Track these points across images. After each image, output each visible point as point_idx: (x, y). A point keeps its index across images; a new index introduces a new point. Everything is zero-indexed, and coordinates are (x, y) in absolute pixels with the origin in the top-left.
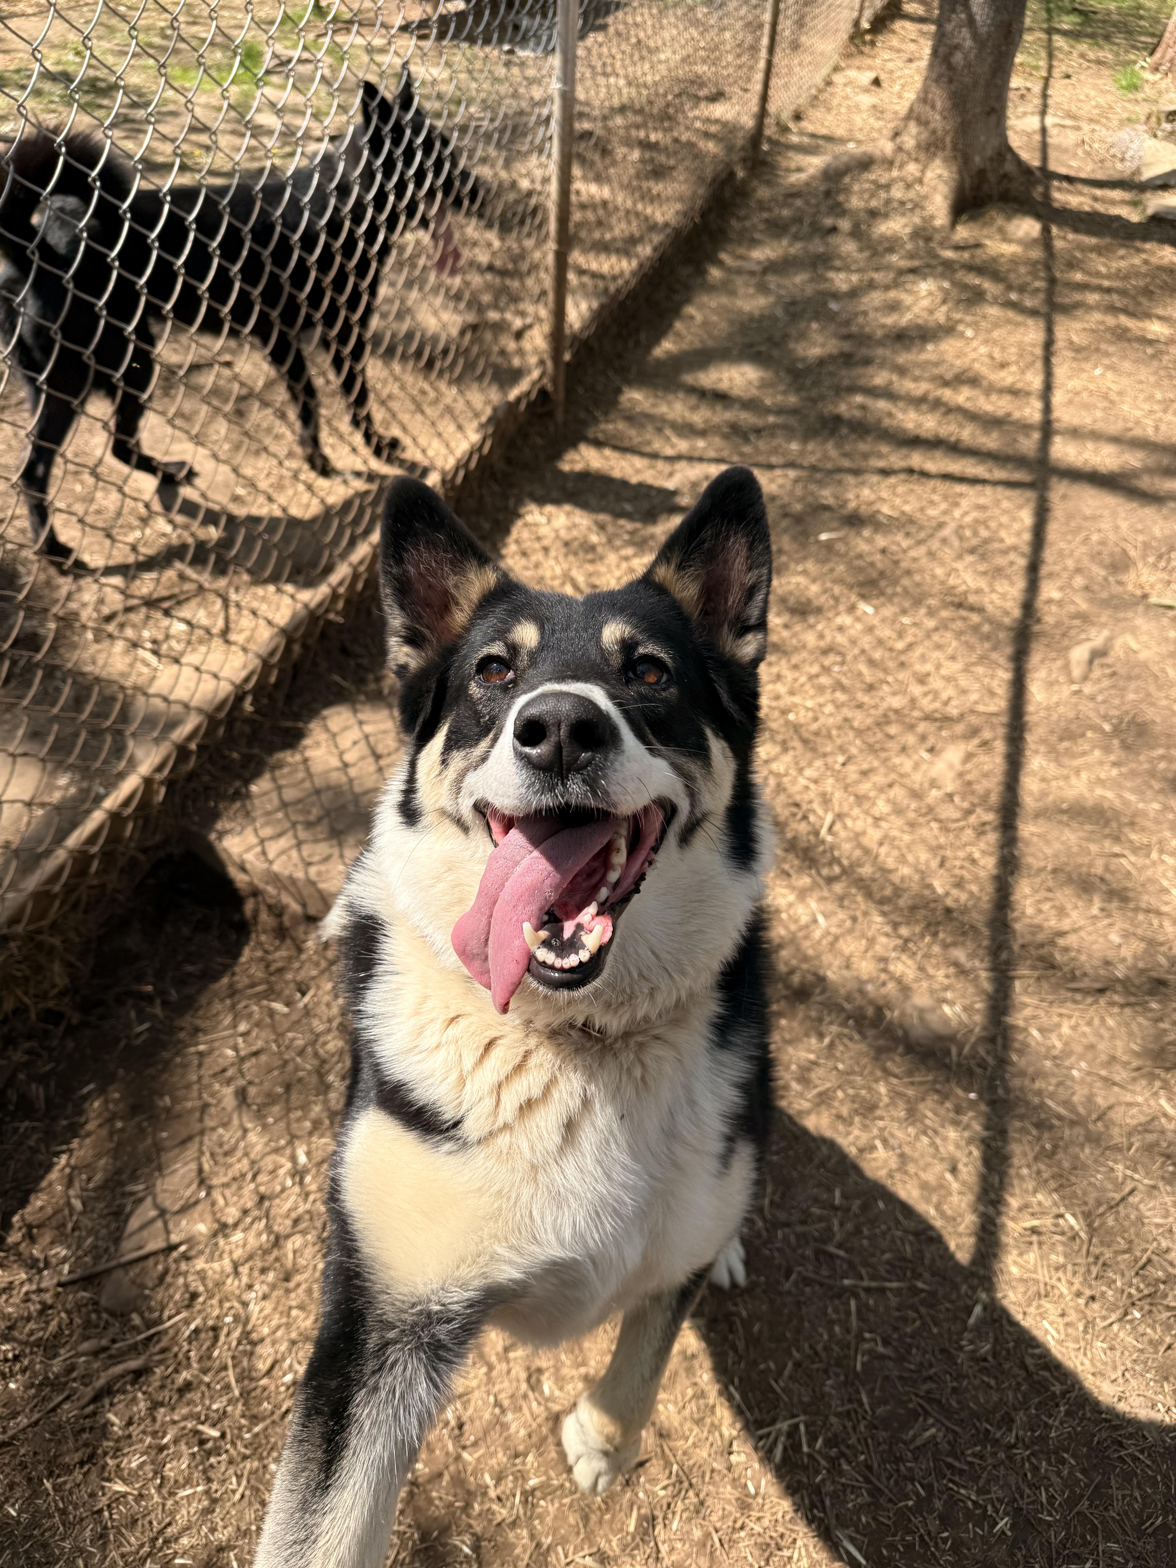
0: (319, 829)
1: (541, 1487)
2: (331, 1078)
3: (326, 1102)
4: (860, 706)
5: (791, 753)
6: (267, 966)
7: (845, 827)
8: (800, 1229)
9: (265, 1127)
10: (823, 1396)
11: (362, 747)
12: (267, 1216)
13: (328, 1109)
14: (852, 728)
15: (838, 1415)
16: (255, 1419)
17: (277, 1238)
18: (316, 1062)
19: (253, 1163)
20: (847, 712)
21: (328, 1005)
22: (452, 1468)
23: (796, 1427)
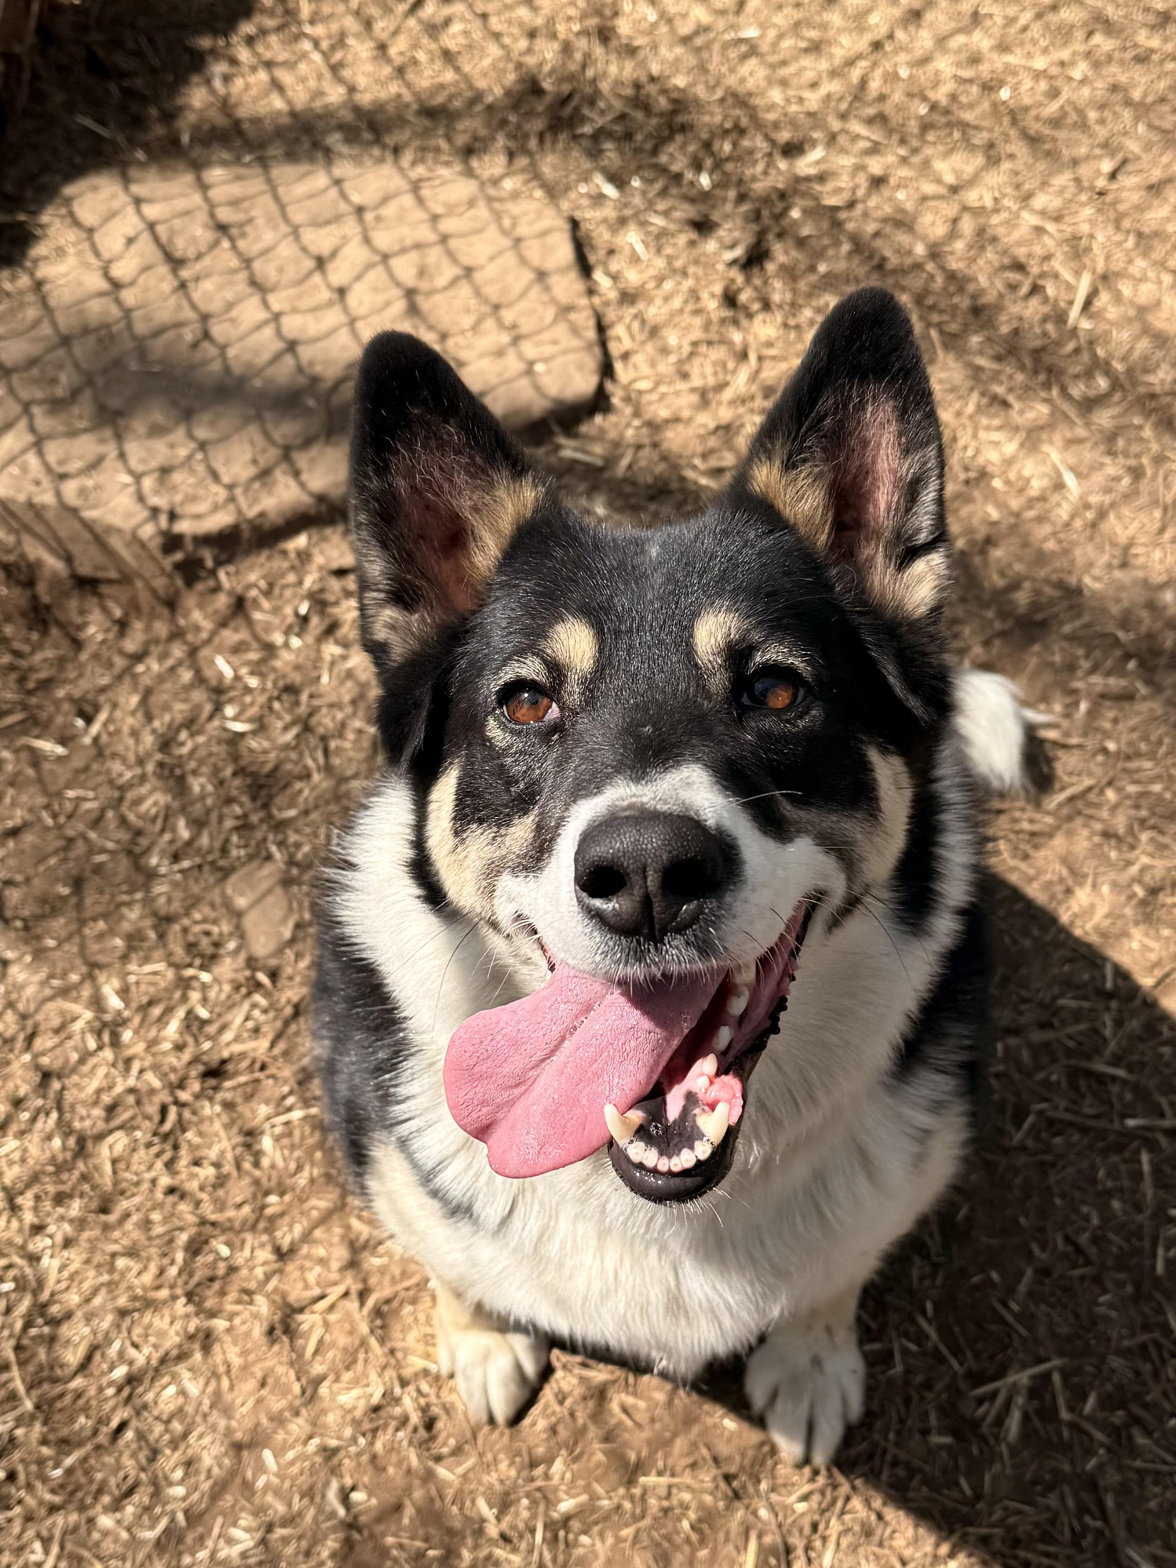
0: (76, 410)
1: (580, 1513)
2: (154, 861)
3: (148, 901)
4: (1142, 59)
5: (1006, 165)
6: (22, 680)
7: (1118, 298)
8: (1037, 1036)
9: (39, 954)
10: (1094, 1321)
11: (146, 246)
12: (60, 1108)
13: (155, 914)
14: (1128, 102)
15: (1124, 1353)
16: (65, 1445)
17: (82, 1141)
18: (124, 836)
19: (24, 1017)
20: (1116, 73)
21: (135, 734)
22: (418, 1494)
23: (1046, 1377)
